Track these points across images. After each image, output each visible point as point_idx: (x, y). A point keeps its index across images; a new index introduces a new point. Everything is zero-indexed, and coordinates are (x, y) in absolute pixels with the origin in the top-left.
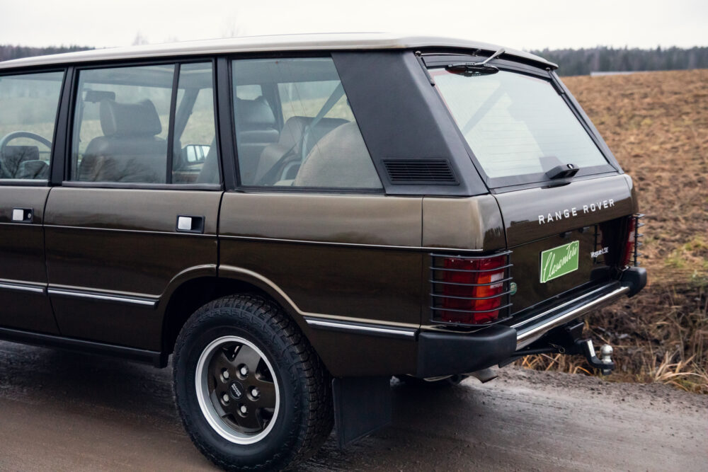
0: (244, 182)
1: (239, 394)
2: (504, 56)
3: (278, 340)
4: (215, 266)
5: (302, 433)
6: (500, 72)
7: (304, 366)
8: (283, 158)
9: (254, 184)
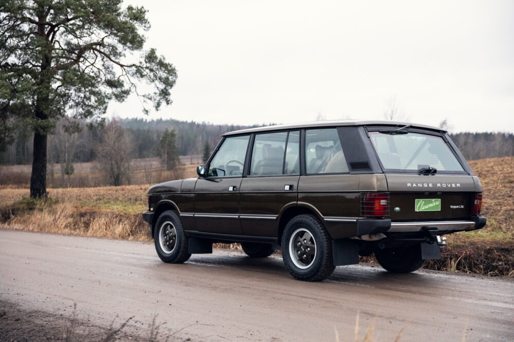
0: (308, 172)
1: (303, 250)
2: (412, 127)
3: (316, 228)
4: (295, 202)
5: (323, 261)
6: (409, 133)
7: (324, 237)
8: (322, 164)
9: (312, 173)
